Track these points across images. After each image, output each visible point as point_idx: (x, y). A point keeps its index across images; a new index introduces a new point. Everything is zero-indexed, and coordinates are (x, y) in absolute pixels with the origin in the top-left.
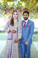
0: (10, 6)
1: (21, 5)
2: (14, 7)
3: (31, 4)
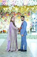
1: (14, 10)
3: (22, 9)
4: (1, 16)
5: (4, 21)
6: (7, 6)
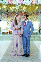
0: (12, 10)
1: (21, 9)
2: (16, 11)
3: (30, 8)
4: (7, 15)
5: (10, 21)
6: (14, 5)
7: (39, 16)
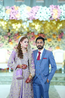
2: (23, 31)
4: (8, 39)
6: (20, 21)
7: (63, 40)
